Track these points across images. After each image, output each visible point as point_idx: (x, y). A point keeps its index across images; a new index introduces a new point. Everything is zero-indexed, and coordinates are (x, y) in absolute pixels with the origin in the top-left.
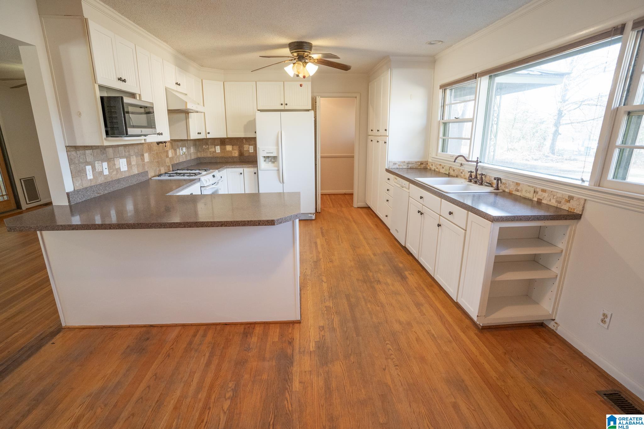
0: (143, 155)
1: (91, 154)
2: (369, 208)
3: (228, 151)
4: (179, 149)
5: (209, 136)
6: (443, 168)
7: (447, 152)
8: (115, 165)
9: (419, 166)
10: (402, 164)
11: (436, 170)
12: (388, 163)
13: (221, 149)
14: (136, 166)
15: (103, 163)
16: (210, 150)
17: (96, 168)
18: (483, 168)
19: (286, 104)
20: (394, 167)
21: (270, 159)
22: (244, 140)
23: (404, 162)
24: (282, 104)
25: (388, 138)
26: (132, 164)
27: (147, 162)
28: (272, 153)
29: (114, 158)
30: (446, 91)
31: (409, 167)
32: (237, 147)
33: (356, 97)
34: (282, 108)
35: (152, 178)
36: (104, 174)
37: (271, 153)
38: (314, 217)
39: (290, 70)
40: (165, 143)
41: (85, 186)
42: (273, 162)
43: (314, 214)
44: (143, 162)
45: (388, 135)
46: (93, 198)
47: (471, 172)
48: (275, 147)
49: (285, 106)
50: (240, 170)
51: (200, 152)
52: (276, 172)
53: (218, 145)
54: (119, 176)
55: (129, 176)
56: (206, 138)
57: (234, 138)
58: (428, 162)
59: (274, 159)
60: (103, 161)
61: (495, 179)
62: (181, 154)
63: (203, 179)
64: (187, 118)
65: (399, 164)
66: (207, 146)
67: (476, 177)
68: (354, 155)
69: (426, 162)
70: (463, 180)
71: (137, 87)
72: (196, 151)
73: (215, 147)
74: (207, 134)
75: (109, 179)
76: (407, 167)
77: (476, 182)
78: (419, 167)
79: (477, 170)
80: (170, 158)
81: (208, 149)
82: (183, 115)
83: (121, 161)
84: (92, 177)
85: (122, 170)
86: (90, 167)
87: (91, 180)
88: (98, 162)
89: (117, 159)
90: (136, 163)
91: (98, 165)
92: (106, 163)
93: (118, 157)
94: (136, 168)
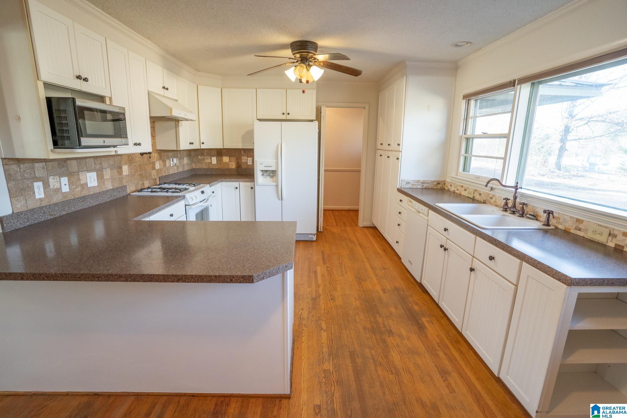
0: (121, 168)
1: (43, 168)
2: (375, 228)
3: (226, 163)
4: (169, 160)
5: (203, 147)
6: (465, 190)
7: (469, 172)
8: (79, 179)
9: (436, 186)
10: (416, 183)
11: (456, 191)
12: (400, 181)
13: (217, 160)
14: (110, 180)
15: (61, 178)
16: (205, 161)
17: (51, 184)
18: (523, 195)
19: (288, 114)
20: (407, 187)
21: (268, 173)
22: (242, 151)
23: (419, 181)
24: (283, 114)
25: (401, 153)
26: (105, 178)
27: (126, 175)
28: (271, 167)
29: (78, 172)
30: (470, 102)
31: (424, 187)
32: (235, 159)
33: (365, 108)
34: (284, 117)
35: (131, 194)
36: (63, 192)
37: (269, 167)
38: (315, 238)
39: (292, 74)
40: (150, 154)
41: (31, 207)
42: (272, 177)
43: (316, 235)
44: (121, 175)
45: (401, 150)
46: (43, 221)
47: (507, 199)
48: (275, 161)
49: (287, 115)
50: (236, 184)
51: (195, 162)
52: (274, 188)
53: (214, 156)
54: (85, 193)
55: (99, 193)
56: (200, 148)
57: (231, 149)
58: (446, 182)
59: (272, 173)
60: (61, 176)
61: (545, 212)
62: (172, 165)
63: (188, 196)
64: (177, 126)
65: (413, 184)
66: (203, 157)
67: (514, 206)
68: (360, 170)
69: (443, 181)
70: (495, 209)
71: (106, 88)
72: (190, 162)
73: (211, 158)
74: (201, 144)
75: (70, 197)
76: (422, 187)
77: (514, 213)
78: (435, 188)
79: (515, 198)
80: (157, 170)
81: (204, 159)
82: (173, 123)
83: (89, 175)
84: (42, 196)
85: (90, 185)
86: (40, 184)
87: (41, 199)
88: (54, 177)
89: (83, 173)
90: (111, 177)
91: (54, 180)
92: (66, 178)
93: (85, 171)
94: (111, 182)
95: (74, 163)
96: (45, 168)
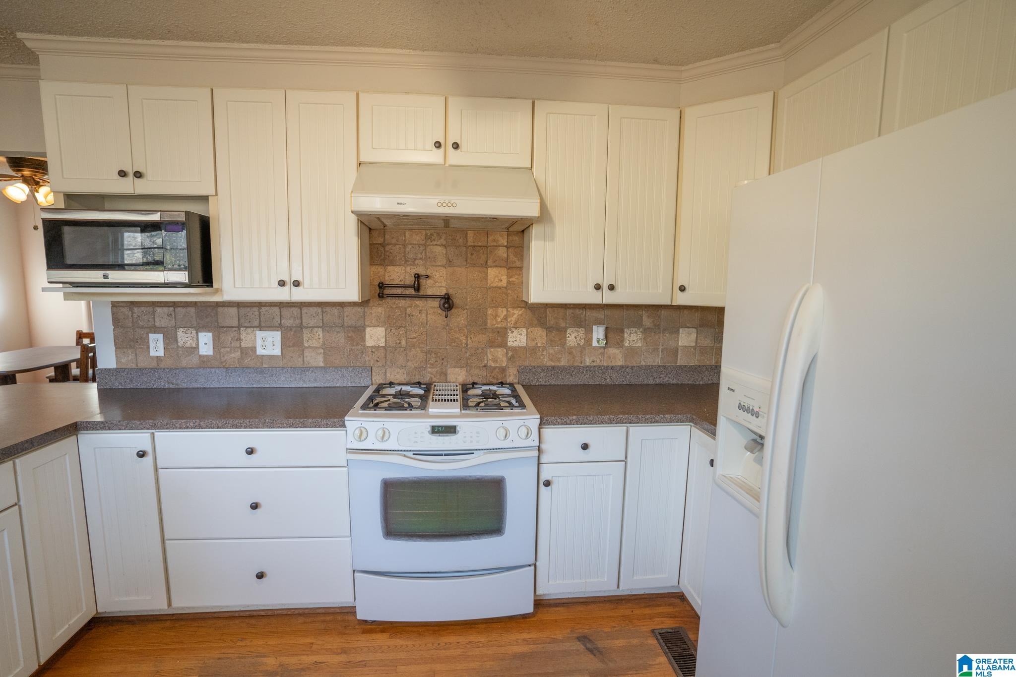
0: (359, 331)
1: (170, 315)
4: (584, 329)
5: (681, 299)
8: (239, 339)
14: (322, 351)
15: (199, 334)
17: (179, 340)
26: (305, 345)
27: (377, 348)
28: (757, 415)
29: (239, 327)
36: (200, 354)
37: (753, 411)
41: (141, 365)
44: (357, 345)
54: (250, 363)
55: (284, 368)
56: (673, 304)
60: (199, 329)
62: (595, 344)
71: (202, 181)
75: (215, 364)
80: (515, 350)
83: (260, 334)
84: (161, 353)
85: (260, 351)
86: (160, 337)
87: (158, 358)
88: (186, 330)
89: (249, 330)
90: (324, 344)
91: (186, 335)
92: (210, 335)
93: (253, 327)
94: (322, 355)
95: (233, 311)
96: (173, 316)
